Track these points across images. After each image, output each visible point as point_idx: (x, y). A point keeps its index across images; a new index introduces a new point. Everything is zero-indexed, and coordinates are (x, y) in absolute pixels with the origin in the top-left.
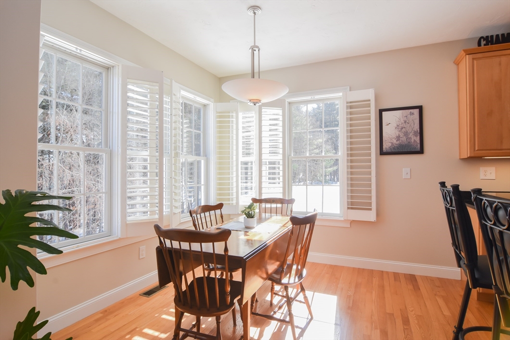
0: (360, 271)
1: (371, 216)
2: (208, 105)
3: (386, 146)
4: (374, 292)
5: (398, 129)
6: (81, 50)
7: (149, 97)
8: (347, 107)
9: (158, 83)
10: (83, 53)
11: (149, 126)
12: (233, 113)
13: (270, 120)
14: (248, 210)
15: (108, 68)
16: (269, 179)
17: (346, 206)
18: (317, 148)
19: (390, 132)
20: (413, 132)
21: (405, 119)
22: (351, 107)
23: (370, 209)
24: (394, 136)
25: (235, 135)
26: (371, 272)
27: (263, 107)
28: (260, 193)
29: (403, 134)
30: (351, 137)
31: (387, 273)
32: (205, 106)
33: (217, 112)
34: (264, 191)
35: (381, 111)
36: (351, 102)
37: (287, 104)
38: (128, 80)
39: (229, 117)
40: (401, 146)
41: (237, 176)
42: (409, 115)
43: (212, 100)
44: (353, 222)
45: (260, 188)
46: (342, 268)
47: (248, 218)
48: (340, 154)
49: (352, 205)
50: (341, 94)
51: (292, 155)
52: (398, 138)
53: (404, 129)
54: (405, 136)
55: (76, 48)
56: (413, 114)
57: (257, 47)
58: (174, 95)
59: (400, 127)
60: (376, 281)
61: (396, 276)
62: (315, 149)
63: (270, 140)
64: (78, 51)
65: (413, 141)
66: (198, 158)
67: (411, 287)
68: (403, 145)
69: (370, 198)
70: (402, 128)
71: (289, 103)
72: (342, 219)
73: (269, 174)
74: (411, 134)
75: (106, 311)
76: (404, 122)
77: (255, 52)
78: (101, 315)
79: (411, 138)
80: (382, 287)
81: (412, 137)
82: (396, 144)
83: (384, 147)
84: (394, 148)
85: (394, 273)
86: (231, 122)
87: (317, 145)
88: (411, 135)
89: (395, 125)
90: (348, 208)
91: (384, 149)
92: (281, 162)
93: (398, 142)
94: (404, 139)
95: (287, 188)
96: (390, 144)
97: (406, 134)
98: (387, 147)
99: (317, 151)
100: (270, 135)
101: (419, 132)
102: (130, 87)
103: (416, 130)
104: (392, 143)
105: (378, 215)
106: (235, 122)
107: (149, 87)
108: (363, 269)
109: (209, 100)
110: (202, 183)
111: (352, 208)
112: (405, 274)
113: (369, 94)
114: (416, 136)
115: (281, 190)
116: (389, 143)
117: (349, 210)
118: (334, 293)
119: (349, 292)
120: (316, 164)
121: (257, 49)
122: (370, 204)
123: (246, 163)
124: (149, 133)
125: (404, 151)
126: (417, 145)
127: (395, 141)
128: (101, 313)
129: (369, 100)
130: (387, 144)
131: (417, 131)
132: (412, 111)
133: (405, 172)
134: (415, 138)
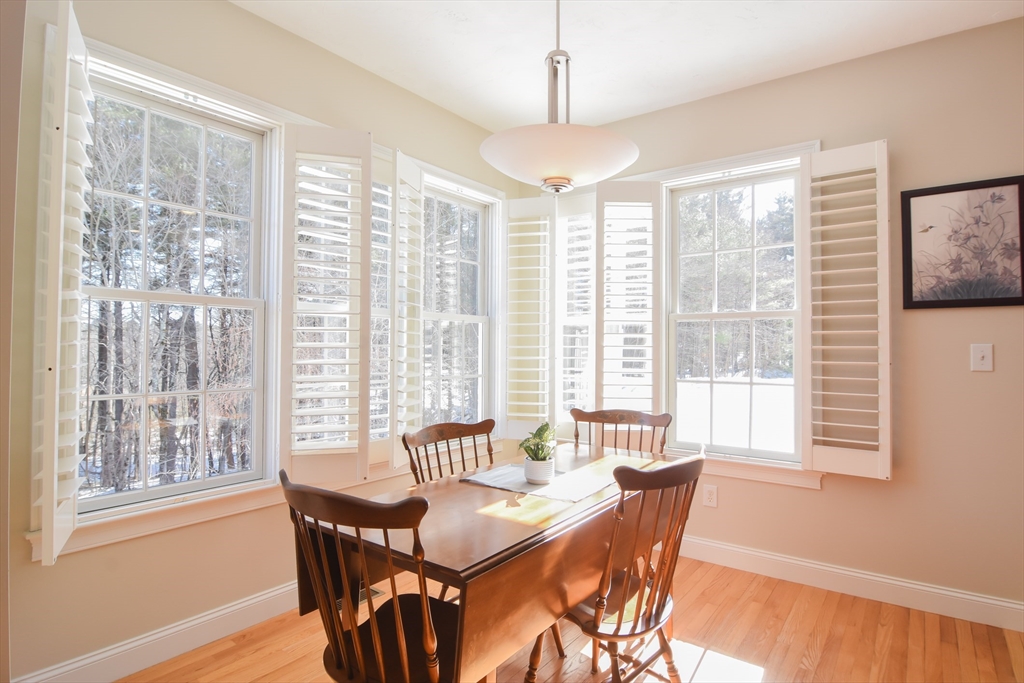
0: (845, 603)
1: (876, 465)
2: (492, 204)
3: (921, 286)
4: (875, 670)
5: (957, 240)
6: (195, 97)
7: (349, 191)
8: (814, 192)
9: (359, 157)
10: (199, 102)
11: (349, 251)
12: (546, 220)
13: (629, 231)
14: (533, 442)
15: (262, 134)
16: (625, 365)
17: (810, 437)
18: (777, 297)
19: (934, 251)
20: (999, 246)
21: (978, 212)
22: (824, 191)
23: (876, 448)
24: (946, 259)
25: (548, 268)
26: (876, 608)
27: (606, 203)
28: (599, 398)
29: (971, 254)
30: (825, 265)
31: (922, 615)
32: (486, 207)
33: (511, 220)
34: (607, 392)
35: (906, 197)
36: (823, 179)
37: (664, 193)
38: (299, 155)
39: (538, 228)
40: (965, 284)
41: (552, 358)
42: (989, 203)
43: (502, 194)
44: (826, 477)
45: (599, 386)
46: (798, 588)
47: (533, 459)
48: (795, 308)
49: (825, 435)
50: (796, 161)
51: (678, 312)
52: (956, 263)
53: (973, 240)
54: (977, 258)
55: (186, 94)
56: (1000, 199)
57: (564, 53)
58: (403, 182)
59: (962, 236)
60: (885, 638)
61: (947, 626)
62: (772, 299)
63: (627, 278)
64: (191, 99)
65: (999, 270)
66: (469, 319)
67: (986, 665)
68: (971, 284)
69: (875, 419)
70: (968, 238)
71: (672, 191)
72: (799, 467)
73: (624, 355)
74: (995, 253)
75: (244, 636)
76: (972, 221)
77: (558, 66)
78: (233, 644)
79: (994, 263)
80: (901, 657)
81: (998, 260)
82: (950, 281)
83: (914, 289)
84: (944, 291)
85: (941, 616)
86: (542, 240)
87: (777, 291)
88: (995, 256)
89: (949, 232)
90: (815, 442)
91: (914, 295)
92: (649, 328)
93: (956, 276)
94: (973, 268)
95: (663, 388)
96: (934, 282)
97: (980, 253)
98: (925, 289)
99: (775, 304)
100: (627, 267)
101: (1018, 245)
102: (304, 169)
103: (1009, 242)
104: (939, 278)
105: (897, 462)
106: (548, 241)
107: (350, 168)
108: (855, 597)
109: (495, 195)
110: (480, 372)
111: (825, 443)
112: (973, 627)
113: (873, 155)
114: (1010, 257)
115: (649, 392)
116: (930, 279)
117: (818, 448)
118: (762, 659)
119: (804, 660)
120: (774, 332)
121: (562, 59)
122: (875, 435)
123: (573, 330)
124: (348, 266)
125: (973, 297)
126: (1013, 283)
127: (946, 273)
128: (233, 640)
129: (873, 171)
130: (924, 281)
131: (1014, 244)
132: (997, 190)
133: (977, 355)
134: (1007, 263)
